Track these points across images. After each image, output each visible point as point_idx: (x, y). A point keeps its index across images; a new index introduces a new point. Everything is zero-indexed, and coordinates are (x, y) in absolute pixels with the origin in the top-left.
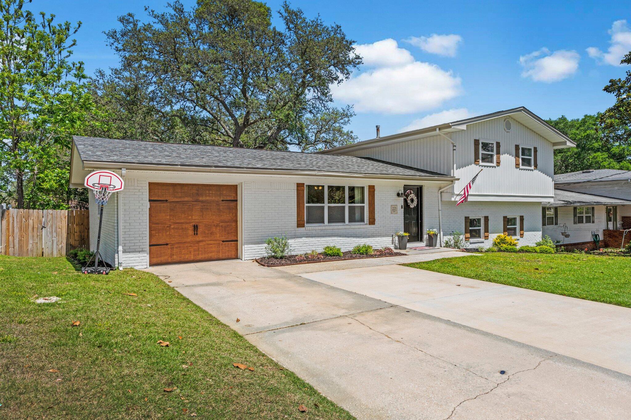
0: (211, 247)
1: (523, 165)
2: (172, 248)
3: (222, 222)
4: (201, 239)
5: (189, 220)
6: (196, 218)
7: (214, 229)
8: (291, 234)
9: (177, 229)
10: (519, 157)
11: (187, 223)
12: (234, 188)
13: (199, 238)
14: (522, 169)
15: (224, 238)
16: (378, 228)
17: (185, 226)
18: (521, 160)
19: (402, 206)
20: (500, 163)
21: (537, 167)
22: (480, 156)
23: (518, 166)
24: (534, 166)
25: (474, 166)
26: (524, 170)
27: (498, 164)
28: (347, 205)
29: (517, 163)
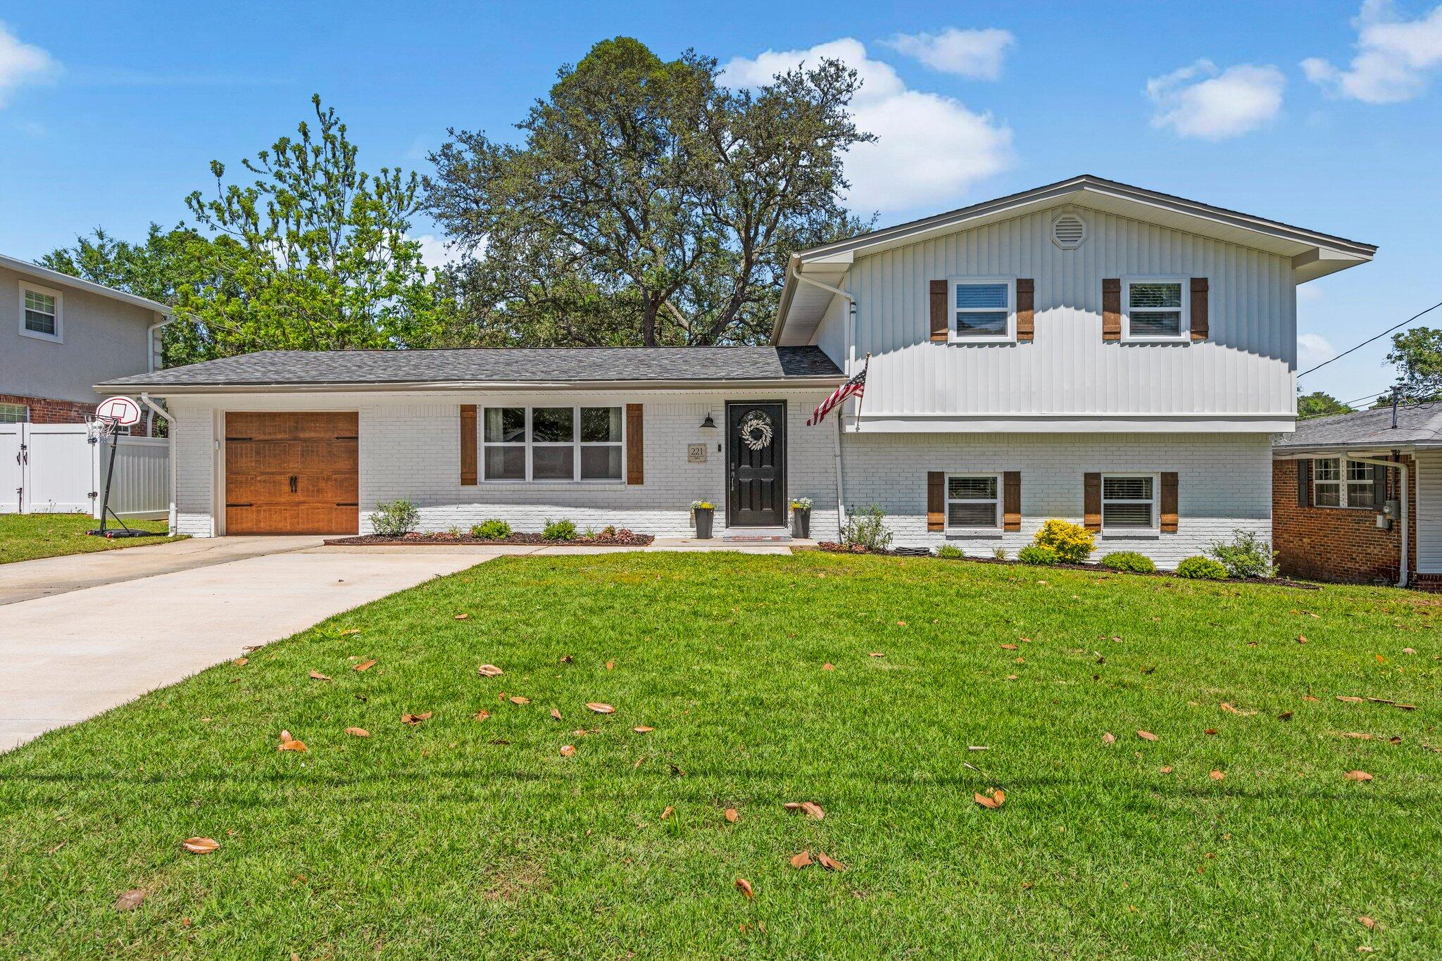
0: (318, 513)
1: (1134, 331)
2: (258, 512)
3: (336, 472)
4: (302, 499)
5: (284, 468)
6: (294, 466)
7: (322, 485)
8: (449, 497)
9: (265, 482)
10: (1117, 310)
11: (281, 474)
12: (353, 417)
13: (299, 497)
14: (1132, 345)
15: (339, 500)
16: (652, 492)
17: (278, 478)
18: (1125, 321)
19: (720, 446)
20: (1032, 333)
21: (1207, 336)
22: (952, 320)
23: (1117, 336)
24: (1192, 333)
25: (926, 346)
26: (1143, 345)
27: (1025, 336)
28: (577, 444)
29: (1111, 327)
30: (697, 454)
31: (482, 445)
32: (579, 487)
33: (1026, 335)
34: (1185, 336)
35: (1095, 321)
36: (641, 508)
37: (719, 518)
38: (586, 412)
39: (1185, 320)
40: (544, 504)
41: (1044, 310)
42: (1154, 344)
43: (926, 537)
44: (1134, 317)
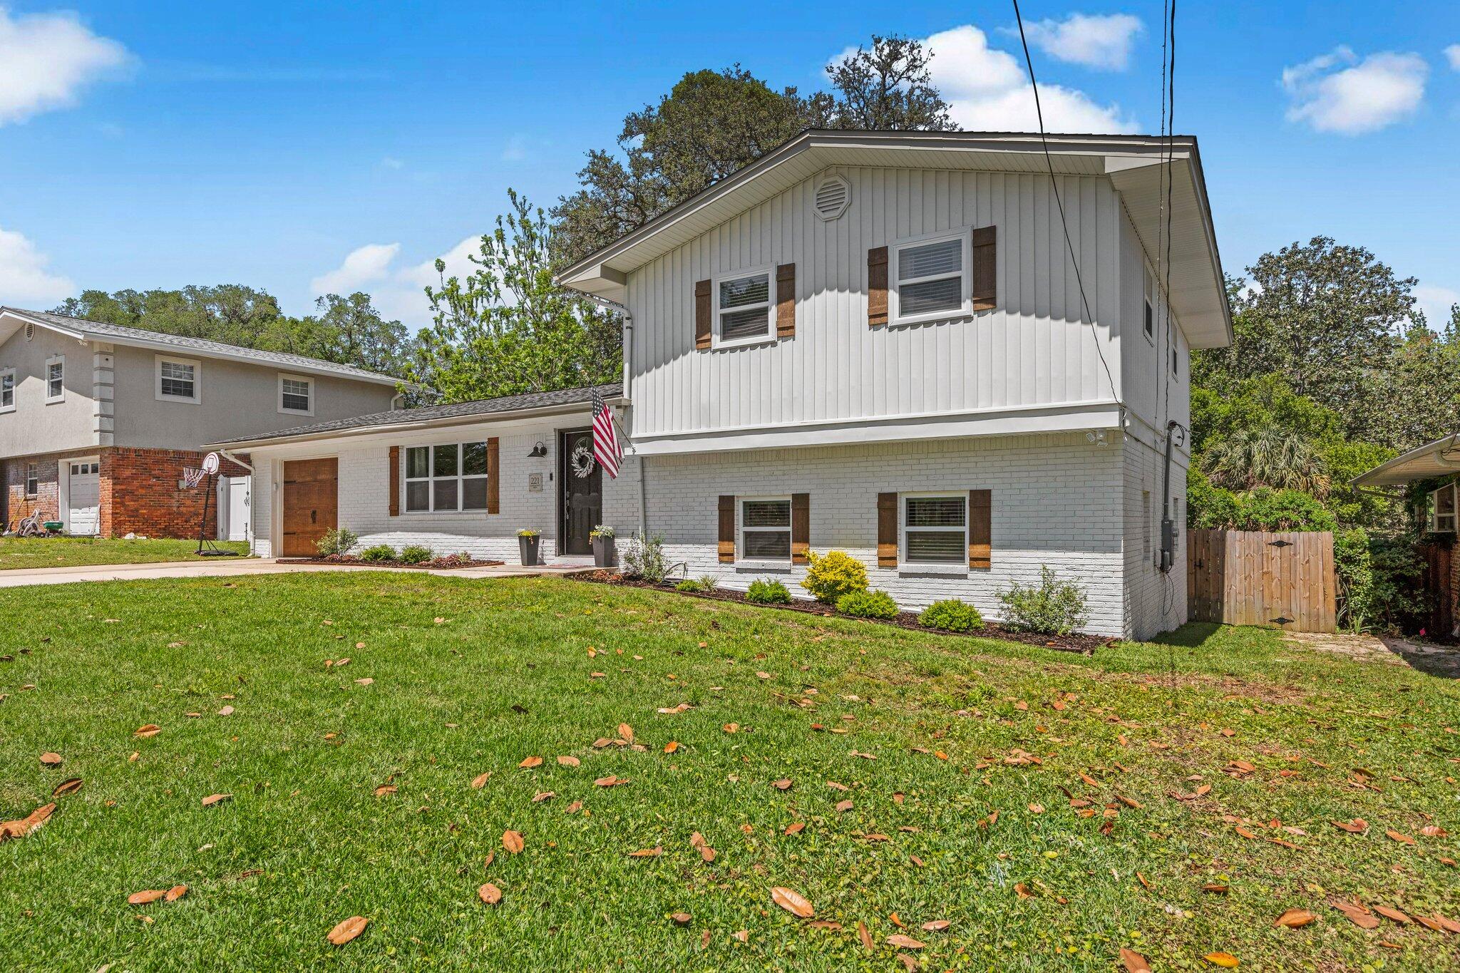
1: (904, 309)
2: (298, 538)
4: (318, 528)
5: (310, 504)
6: (314, 502)
7: (328, 517)
8: (380, 526)
10: (884, 286)
11: (308, 508)
12: (333, 463)
14: (902, 328)
16: (501, 521)
18: (893, 298)
19: (551, 475)
20: (793, 327)
21: (994, 303)
22: (716, 323)
23: (883, 319)
24: (975, 302)
25: (694, 355)
26: (915, 326)
27: (786, 333)
28: (460, 478)
29: (878, 309)
30: (535, 483)
31: (404, 480)
32: (461, 517)
33: (787, 331)
34: (967, 307)
35: (859, 302)
36: (497, 536)
37: (548, 547)
38: (468, 448)
39: (967, 286)
40: (437, 532)
41: (806, 298)
42: (928, 324)
43: (717, 569)
44: (903, 291)
